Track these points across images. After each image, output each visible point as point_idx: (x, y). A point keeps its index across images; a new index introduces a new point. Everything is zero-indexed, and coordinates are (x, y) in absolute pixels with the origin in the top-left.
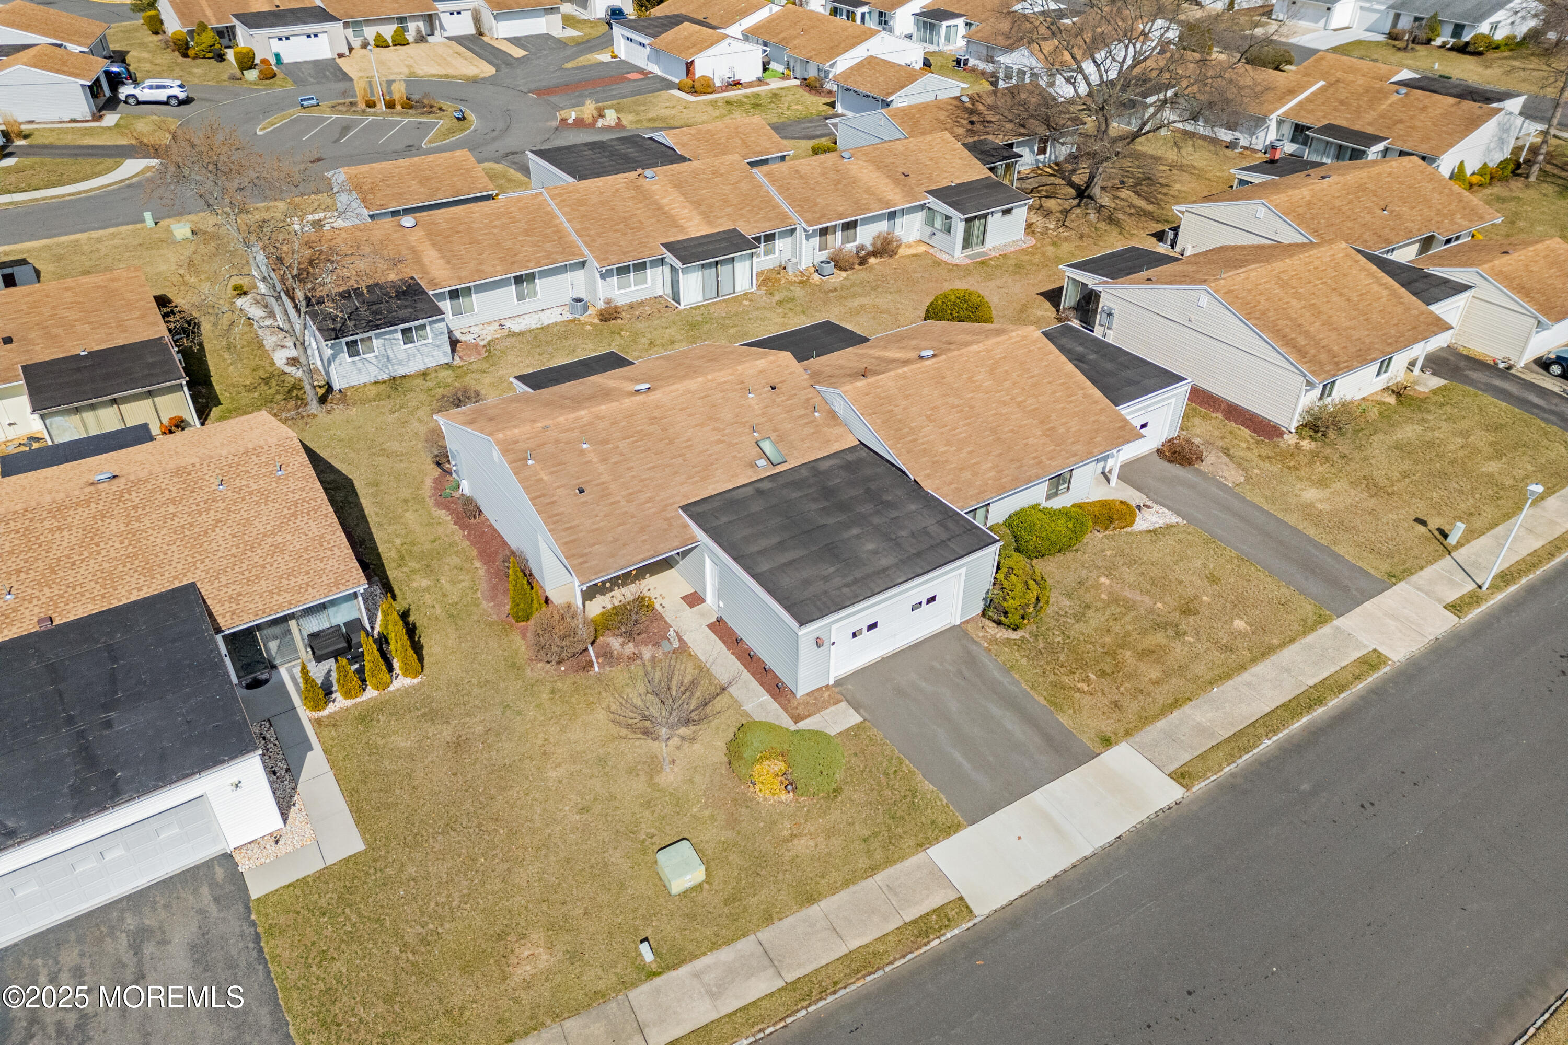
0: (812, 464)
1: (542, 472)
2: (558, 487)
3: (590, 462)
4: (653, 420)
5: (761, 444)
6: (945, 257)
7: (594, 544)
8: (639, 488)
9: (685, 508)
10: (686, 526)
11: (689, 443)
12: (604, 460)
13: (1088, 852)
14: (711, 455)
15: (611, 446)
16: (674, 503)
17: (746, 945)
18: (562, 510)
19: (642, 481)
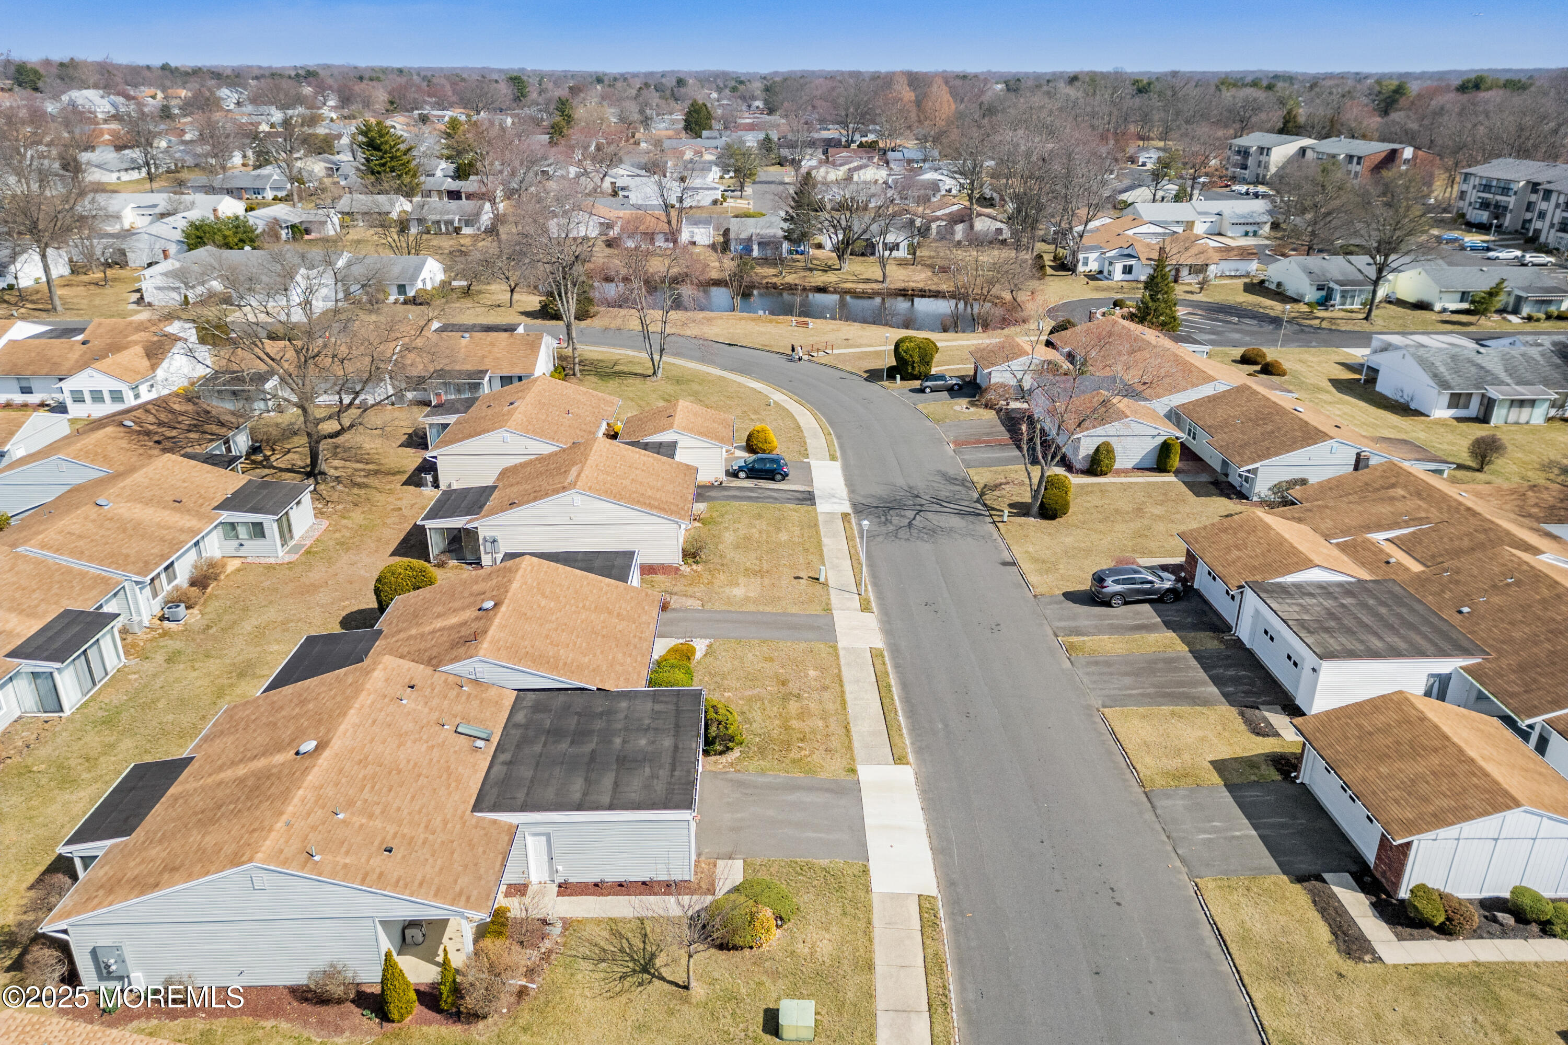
0: (510, 724)
1: (338, 859)
2: (368, 861)
3: (361, 826)
4: (363, 762)
5: (459, 730)
6: (272, 561)
7: (456, 882)
8: (425, 819)
9: (477, 807)
10: (495, 822)
11: (412, 763)
12: (371, 816)
13: (924, 827)
14: (439, 761)
15: (359, 803)
16: (464, 812)
17: (882, 1020)
18: (396, 875)
19: (420, 812)
